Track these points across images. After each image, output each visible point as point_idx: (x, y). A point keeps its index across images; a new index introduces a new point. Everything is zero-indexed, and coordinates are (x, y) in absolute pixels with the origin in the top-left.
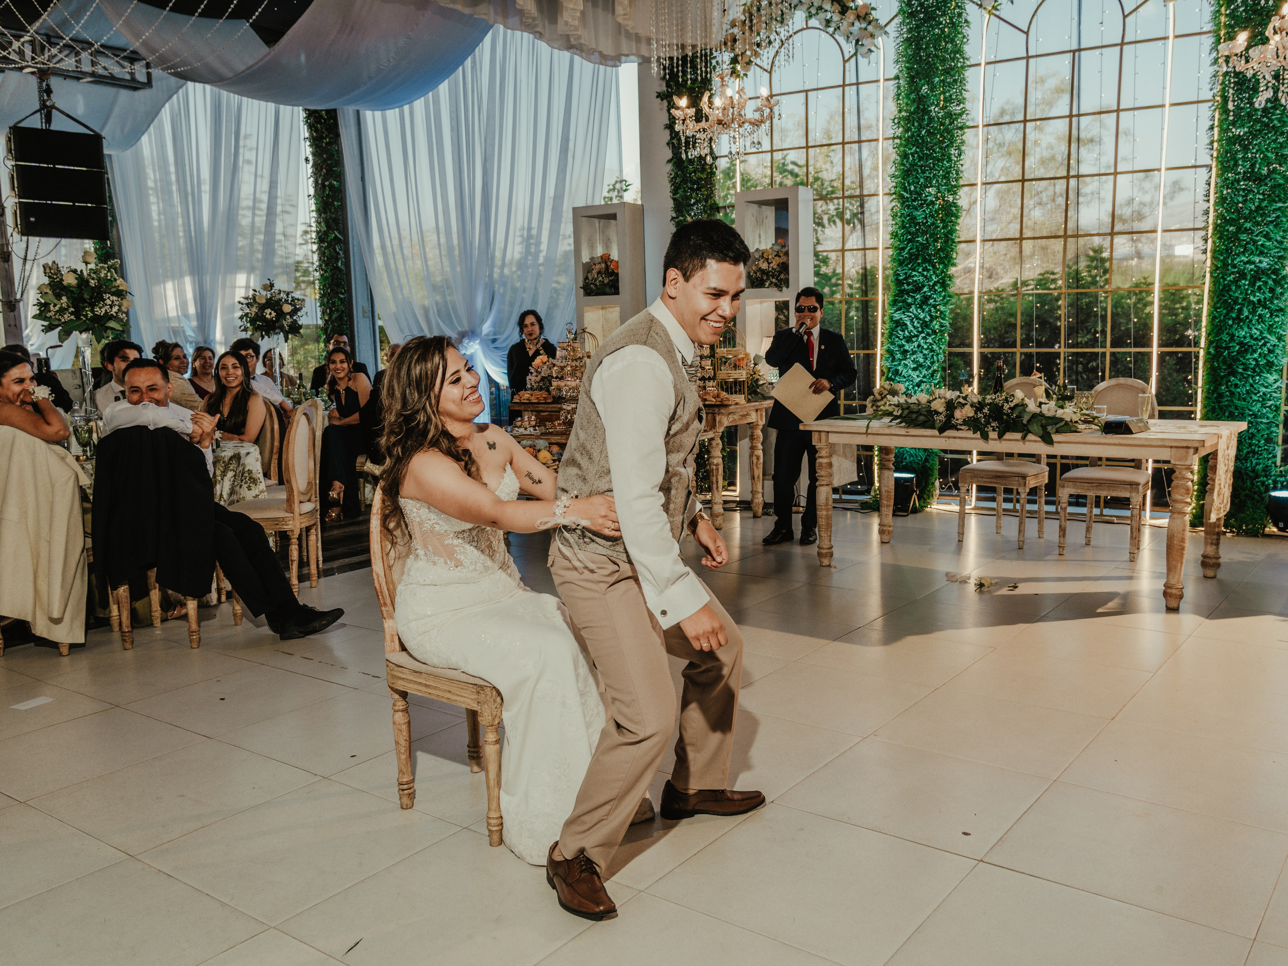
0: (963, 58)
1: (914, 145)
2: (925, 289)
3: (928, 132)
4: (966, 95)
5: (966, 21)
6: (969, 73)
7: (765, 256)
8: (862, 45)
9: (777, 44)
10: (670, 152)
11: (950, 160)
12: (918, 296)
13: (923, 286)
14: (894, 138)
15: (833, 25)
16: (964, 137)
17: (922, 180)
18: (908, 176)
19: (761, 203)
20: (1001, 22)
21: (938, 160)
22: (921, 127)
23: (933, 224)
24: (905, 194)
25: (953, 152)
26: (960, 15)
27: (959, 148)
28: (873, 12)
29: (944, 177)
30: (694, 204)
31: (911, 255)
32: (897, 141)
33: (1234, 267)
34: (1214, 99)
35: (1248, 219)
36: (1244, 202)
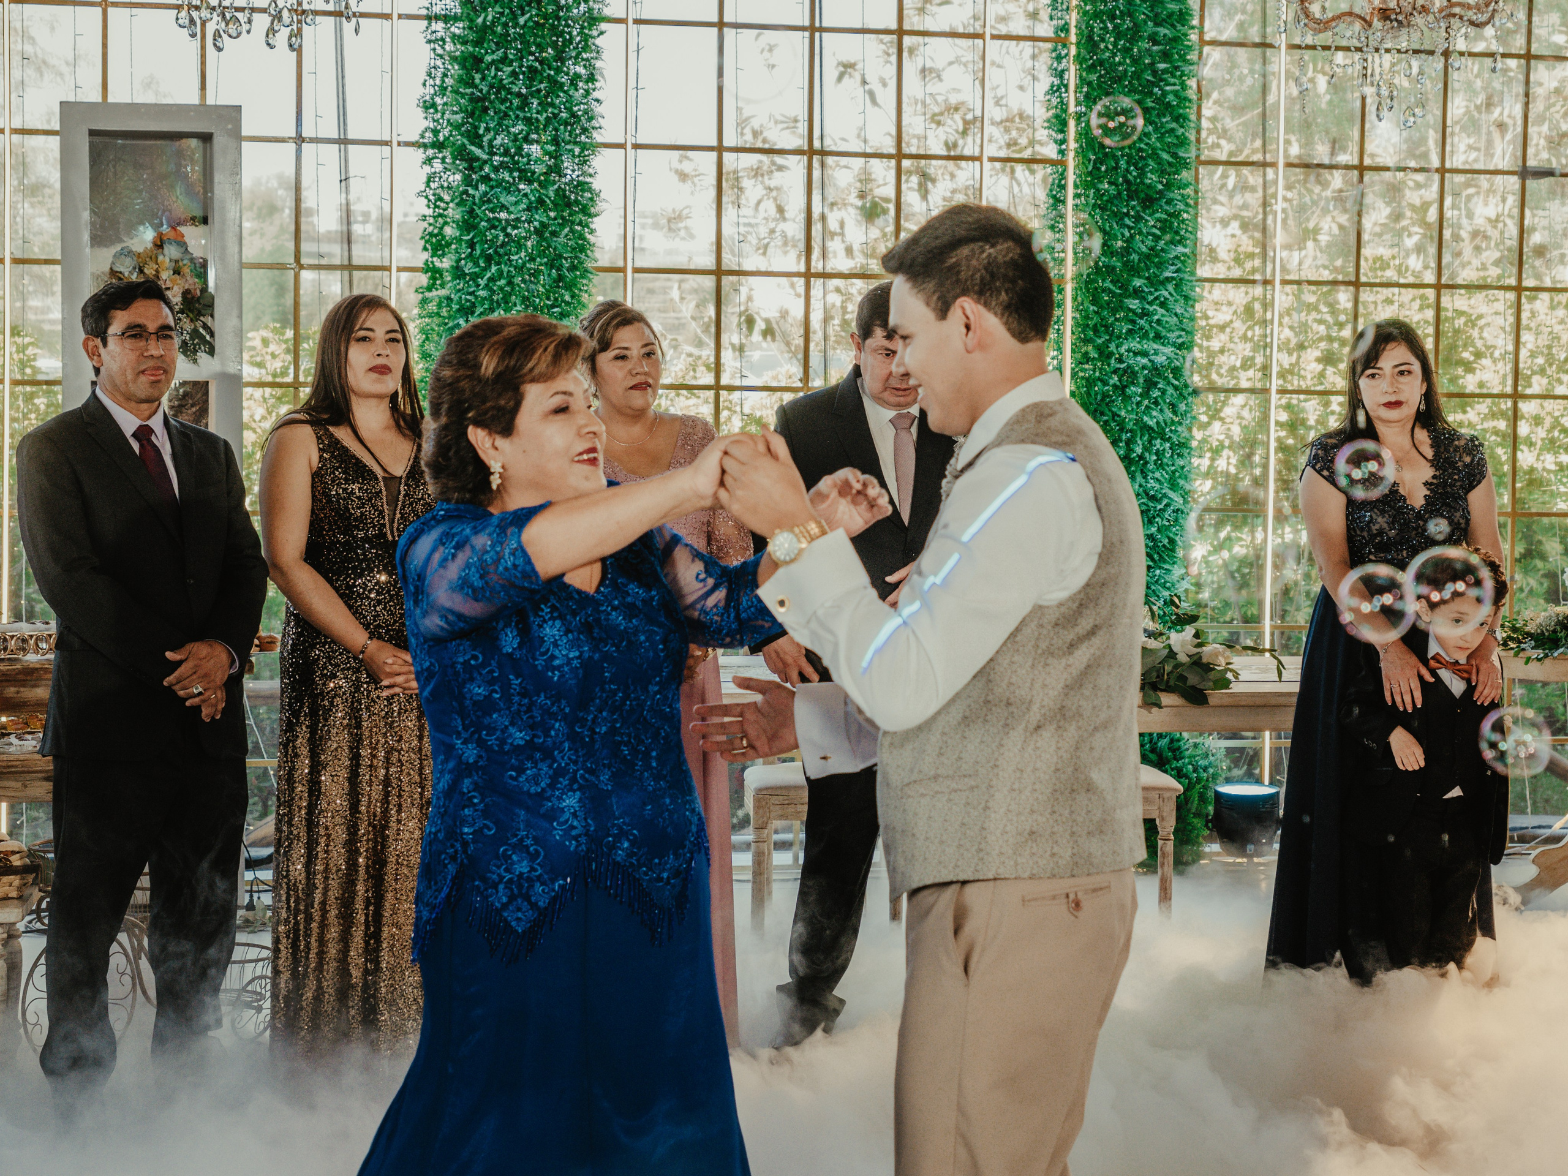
11: (575, 89)
14: (429, 18)
16: (598, 41)
18: (485, 110)
24: (477, 151)
25: (580, 70)
27: (589, 64)
32: (439, 26)
33: (1120, 360)
34: (1059, 39)
35: (1134, 271)
36: (1129, 240)
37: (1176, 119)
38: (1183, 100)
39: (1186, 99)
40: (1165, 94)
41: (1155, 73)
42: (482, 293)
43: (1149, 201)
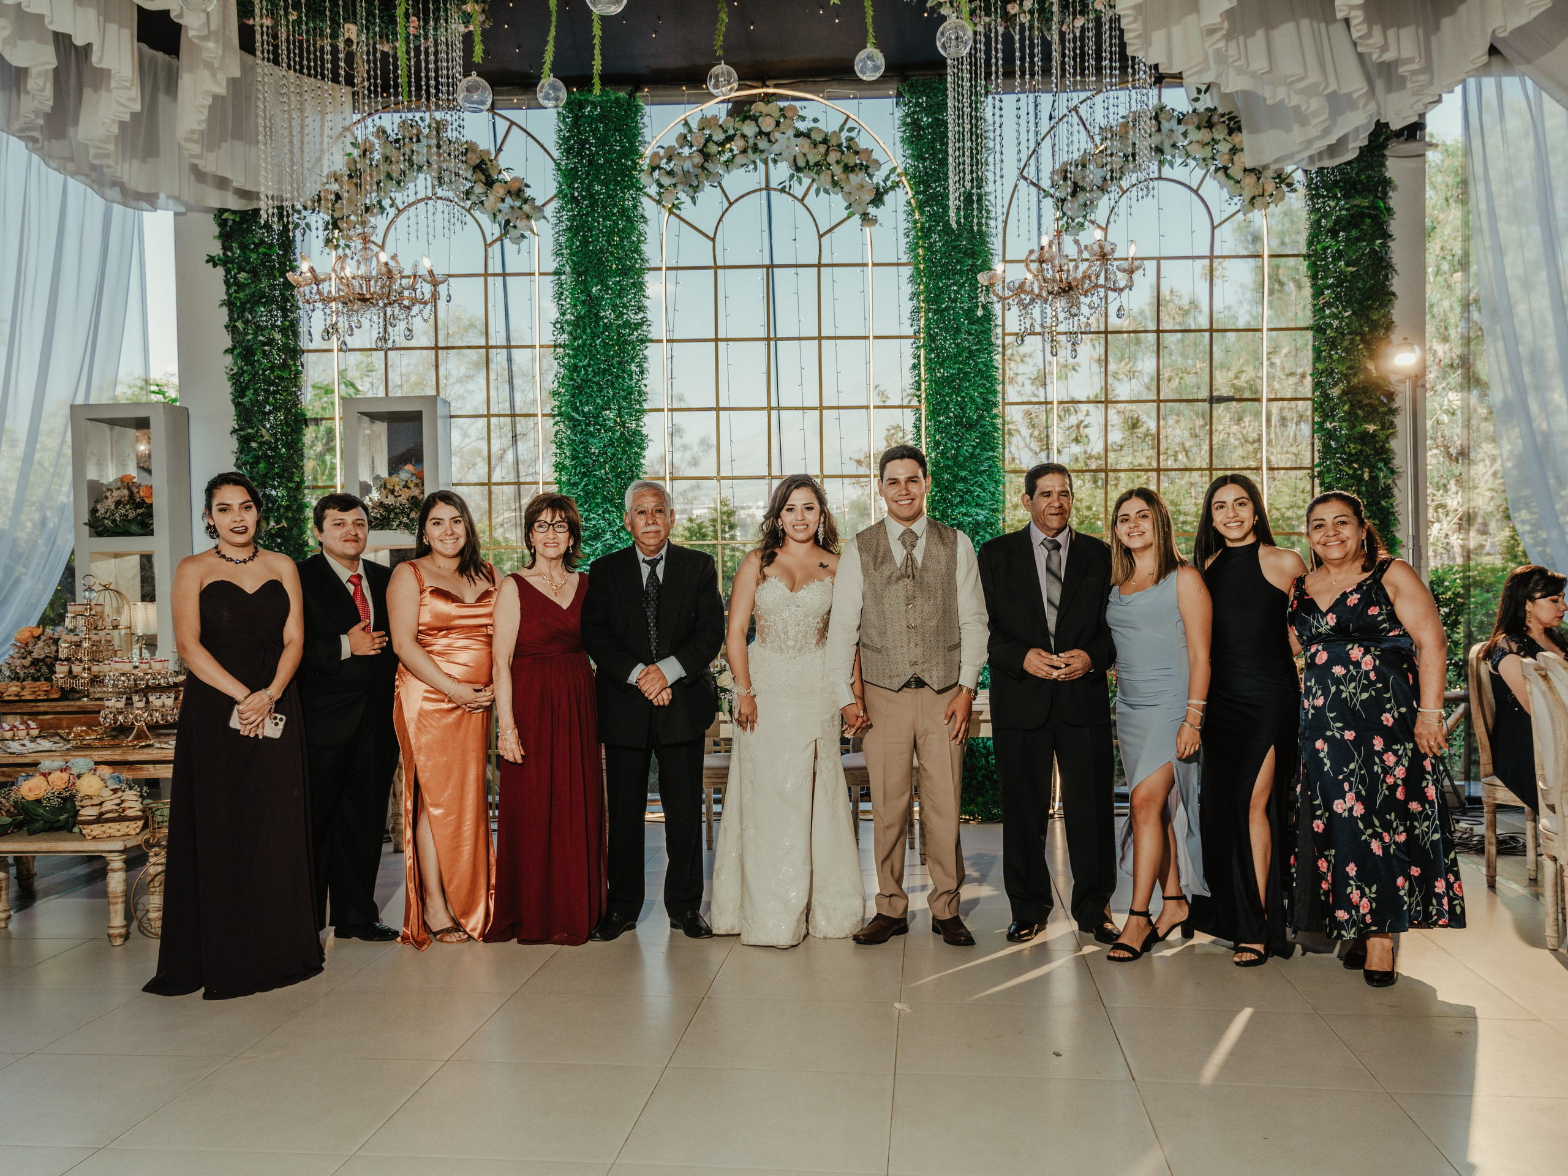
0: (642, 260)
1: (586, 357)
2: (608, 536)
3: (603, 340)
4: (647, 303)
5: (643, 216)
6: (649, 277)
7: (389, 486)
8: (515, 227)
9: (392, 212)
10: (229, 338)
11: (631, 379)
12: (599, 545)
13: (604, 532)
14: (555, 346)
15: (473, 198)
16: (645, 352)
17: (598, 401)
18: (580, 393)
19: (373, 417)
20: (682, 223)
21: (618, 377)
22: (594, 336)
23: (614, 454)
24: (577, 416)
25: (633, 368)
26: (635, 207)
27: (640, 366)
28: (527, 190)
29: (625, 399)
30: (270, 412)
31: (587, 493)
32: (558, 350)
33: (954, 519)
34: (916, 336)
35: (962, 467)
36: (958, 449)
37: (987, 379)
38: (989, 365)
39: (993, 366)
40: (977, 364)
41: (970, 352)
42: (582, 493)
43: (970, 426)
